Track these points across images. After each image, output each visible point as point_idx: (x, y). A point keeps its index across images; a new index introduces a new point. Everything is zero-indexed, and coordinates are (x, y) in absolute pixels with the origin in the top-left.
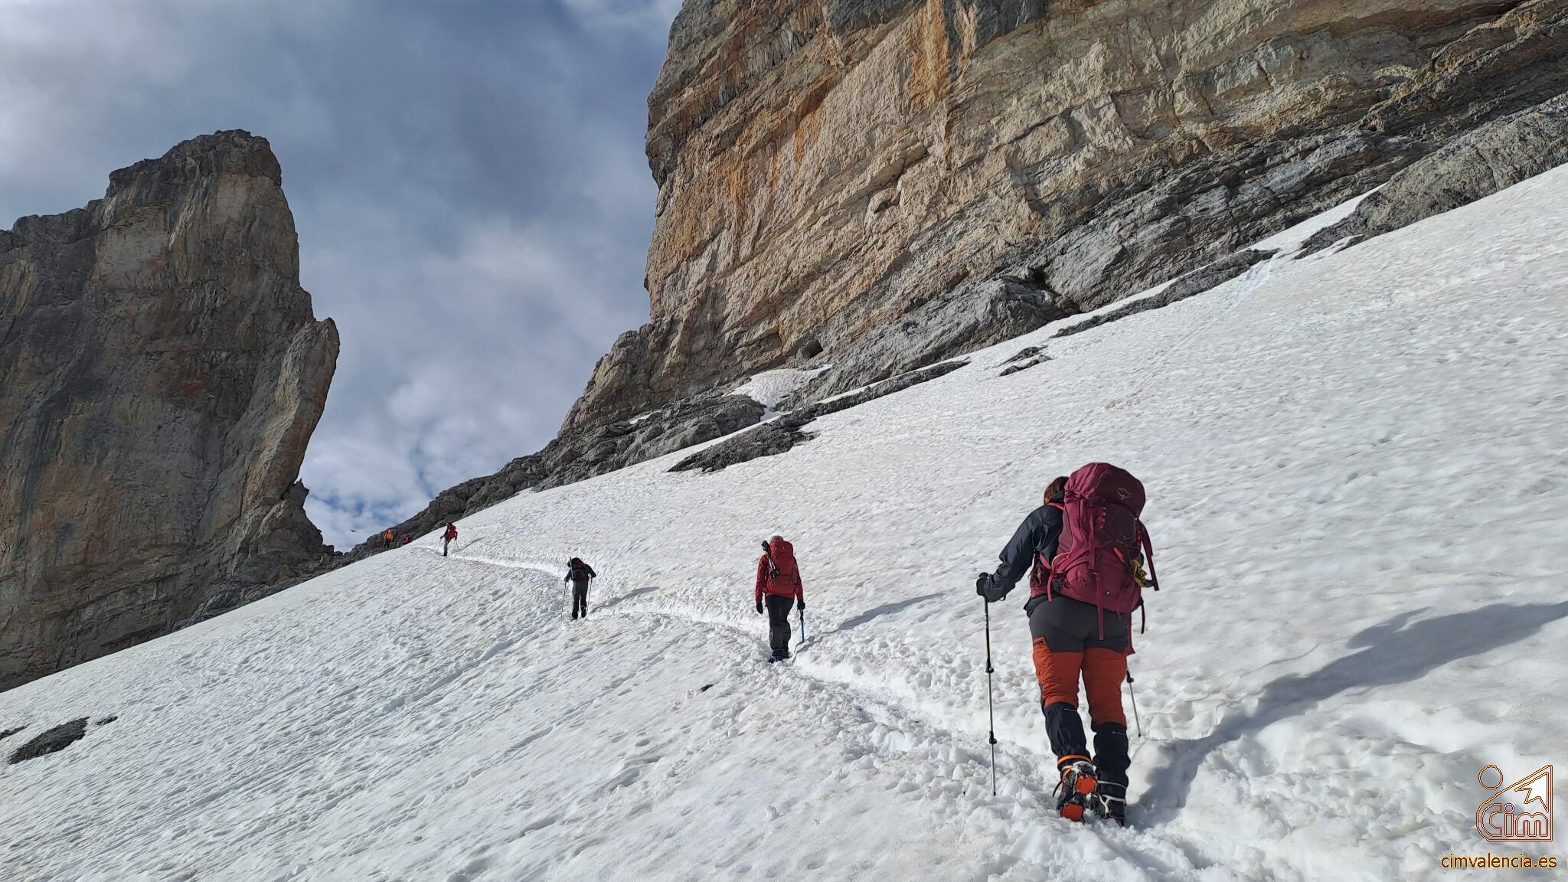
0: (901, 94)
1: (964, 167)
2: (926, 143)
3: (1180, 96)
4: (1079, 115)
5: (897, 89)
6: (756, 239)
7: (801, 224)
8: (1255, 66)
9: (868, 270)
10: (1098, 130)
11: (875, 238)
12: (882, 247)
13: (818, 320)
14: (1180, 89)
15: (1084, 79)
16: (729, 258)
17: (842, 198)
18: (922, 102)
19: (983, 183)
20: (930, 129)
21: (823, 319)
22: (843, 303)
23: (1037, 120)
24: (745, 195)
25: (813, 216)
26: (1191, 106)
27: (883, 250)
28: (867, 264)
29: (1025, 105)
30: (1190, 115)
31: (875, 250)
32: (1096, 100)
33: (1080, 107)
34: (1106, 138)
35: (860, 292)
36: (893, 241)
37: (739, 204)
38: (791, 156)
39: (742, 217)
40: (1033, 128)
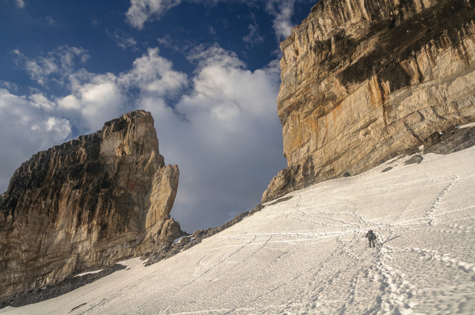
0: (368, 104)
1: (390, 125)
2: (377, 117)
3: (450, 108)
4: (422, 112)
5: (366, 102)
6: (323, 142)
7: (338, 138)
8: (470, 101)
9: (363, 152)
10: (429, 116)
11: (364, 143)
12: (367, 145)
13: (348, 166)
14: (450, 106)
15: (422, 102)
16: (314, 147)
17: (351, 131)
18: (374, 106)
19: (398, 129)
20: (378, 113)
21: (349, 166)
22: (356, 161)
23: (410, 112)
24: (318, 130)
25: (342, 136)
26: (453, 110)
27: (368, 146)
28: (363, 150)
29: (406, 108)
30: (453, 113)
31: (365, 146)
32: (427, 108)
33: (422, 110)
34: (432, 118)
35: (361, 158)
36: (371, 144)
37: (316, 132)
38: (332, 118)
39: (317, 136)
40: (409, 115)
